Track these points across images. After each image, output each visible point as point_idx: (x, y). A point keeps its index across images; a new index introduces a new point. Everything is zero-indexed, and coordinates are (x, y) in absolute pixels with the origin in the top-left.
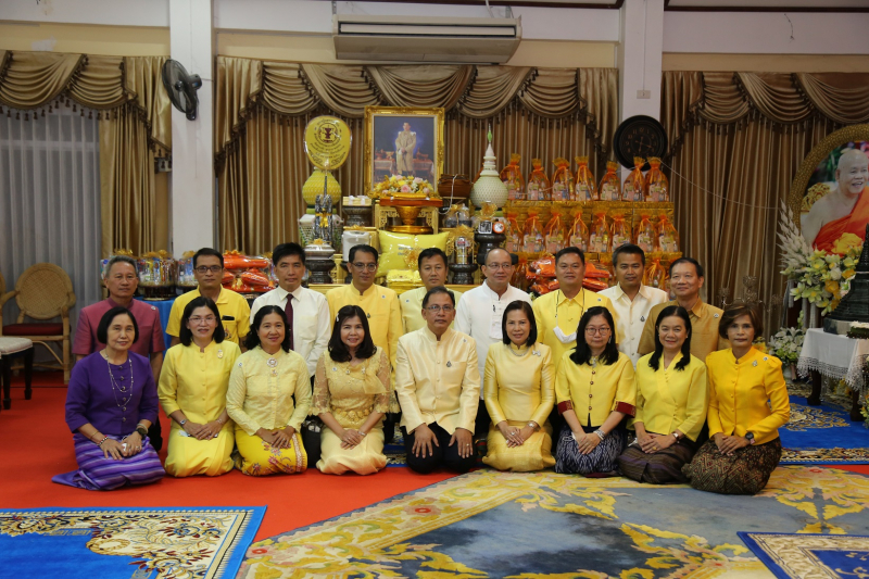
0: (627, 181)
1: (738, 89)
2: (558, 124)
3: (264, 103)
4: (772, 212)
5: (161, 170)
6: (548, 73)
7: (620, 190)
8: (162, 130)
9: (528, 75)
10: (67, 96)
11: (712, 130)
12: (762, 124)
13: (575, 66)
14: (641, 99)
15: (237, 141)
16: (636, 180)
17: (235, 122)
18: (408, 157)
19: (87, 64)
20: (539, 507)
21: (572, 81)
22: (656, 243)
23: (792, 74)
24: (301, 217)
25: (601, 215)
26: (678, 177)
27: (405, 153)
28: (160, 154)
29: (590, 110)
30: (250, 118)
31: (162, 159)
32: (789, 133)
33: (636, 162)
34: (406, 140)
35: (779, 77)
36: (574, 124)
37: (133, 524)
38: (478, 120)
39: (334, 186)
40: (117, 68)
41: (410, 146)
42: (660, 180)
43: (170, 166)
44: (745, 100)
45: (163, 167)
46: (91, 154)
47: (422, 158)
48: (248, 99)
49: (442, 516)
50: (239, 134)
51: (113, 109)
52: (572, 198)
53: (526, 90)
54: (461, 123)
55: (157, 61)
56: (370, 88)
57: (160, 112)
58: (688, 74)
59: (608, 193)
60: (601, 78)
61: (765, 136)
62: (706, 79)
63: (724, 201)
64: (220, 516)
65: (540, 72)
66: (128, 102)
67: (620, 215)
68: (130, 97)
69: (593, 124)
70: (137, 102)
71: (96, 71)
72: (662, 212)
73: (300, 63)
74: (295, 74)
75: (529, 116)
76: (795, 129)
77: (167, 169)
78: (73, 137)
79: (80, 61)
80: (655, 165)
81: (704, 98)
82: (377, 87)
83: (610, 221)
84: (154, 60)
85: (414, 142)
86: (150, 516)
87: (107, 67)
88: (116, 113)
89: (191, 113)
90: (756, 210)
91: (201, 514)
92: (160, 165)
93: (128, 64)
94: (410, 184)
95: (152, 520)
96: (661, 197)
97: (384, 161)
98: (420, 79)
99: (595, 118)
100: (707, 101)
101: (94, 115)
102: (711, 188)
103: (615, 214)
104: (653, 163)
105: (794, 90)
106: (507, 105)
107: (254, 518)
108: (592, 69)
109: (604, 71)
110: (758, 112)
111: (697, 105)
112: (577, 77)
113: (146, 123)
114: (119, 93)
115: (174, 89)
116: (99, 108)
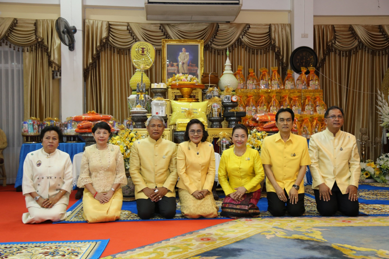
0: (298, 80)
1: (352, 33)
2: (261, 52)
3: (109, 43)
4: (372, 95)
5: (55, 77)
6: (255, 26)
7: (294, 84)
8: (56, 56)
9: (245, 27)
10: (6, 39)
11: (340, 54)
12: (365, 51)
13: (269, 23)
14: (303, 38)
15: (95, 62)
16: (303, 79)
17: (95, 52)
18: (185, 66)
19: (17, 23)
20: (276, 237)
21: (268, 30)
22: (315, 111)
23: (380, 26)
24: (129, 96)
25: (286, 96)
26: (323, 76)
27: (183, 63)
28: (55, 69)
29: (277, 45)
30: (102, 51)
31: (56, 71)
32: (379, 55)
33: (302, 70)
34: (183, 57)
35: (373, 27)
36: (269, 52)
37: (24, 251)
38: (220, 50)
39: (146, 79)
40: (33, 25)
41: (186, 60)
42: (315, 78)
43: (60, 75)
44: (356, 39)
45: (57, 75)
46: (19, 71)
47: (192, 66)
48: (101, 41)
49: (218, 242)
50: (97, 59)
51: (30, 46)
52: (270, 88)
53: (244, 35)
54: (211, 52)
55: (53, 22)
56: (164, 35)
57: (55, 47)
58: (326, 26)
59: (289, 85)
60: (282, 29)
61: (367, 57)
62: (336, 29)
63: (347, 89)
64: (80, 245)
65: (251, 26)
66: (39, 42)
67: (295, 96)
68: (39, 40)
69: (279, 52)
70: (43, 43)
71: (22, 27)
72: (317, 95)
73: (128, 23)
74: (125, 28)
75: (246, 48)
76: (382, 53)
77: (59, 77)
78: (9, 62)
79: (13, 22)
80: (312, 71)
81: (335, 38)
82: (168, 34)
83: (290, 99)
84: (52, 21)
85: (188, 58)
86: (36, 246)
87: (27, 25)
88: (32, 48)
89: (71, 47)
90: (364, 94)
91: (68, 244)
92: (55, 75)
93: (39, 23)
94: (186, 78)
95: (36, 248)
96: (316, 87)
97: (173, 68)
98: (190, 30)
99: (280, 49)
100: (337, 39)
101: (20, 50)
102: (340, 82)
103: (293, 96)
104: (311, 70)
105: (381, 34)
106: (235, 43)
107: (101, 246)
108: (278, 24)
109: (283, 26)
110: (363, 44)
111: (331, 41)
112: (270, 28)
113: (48, 53)
114: (34, 38)
115: (62, 34)
116: (23, 46)
